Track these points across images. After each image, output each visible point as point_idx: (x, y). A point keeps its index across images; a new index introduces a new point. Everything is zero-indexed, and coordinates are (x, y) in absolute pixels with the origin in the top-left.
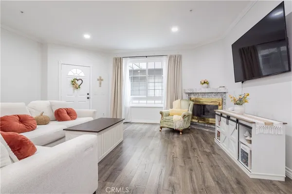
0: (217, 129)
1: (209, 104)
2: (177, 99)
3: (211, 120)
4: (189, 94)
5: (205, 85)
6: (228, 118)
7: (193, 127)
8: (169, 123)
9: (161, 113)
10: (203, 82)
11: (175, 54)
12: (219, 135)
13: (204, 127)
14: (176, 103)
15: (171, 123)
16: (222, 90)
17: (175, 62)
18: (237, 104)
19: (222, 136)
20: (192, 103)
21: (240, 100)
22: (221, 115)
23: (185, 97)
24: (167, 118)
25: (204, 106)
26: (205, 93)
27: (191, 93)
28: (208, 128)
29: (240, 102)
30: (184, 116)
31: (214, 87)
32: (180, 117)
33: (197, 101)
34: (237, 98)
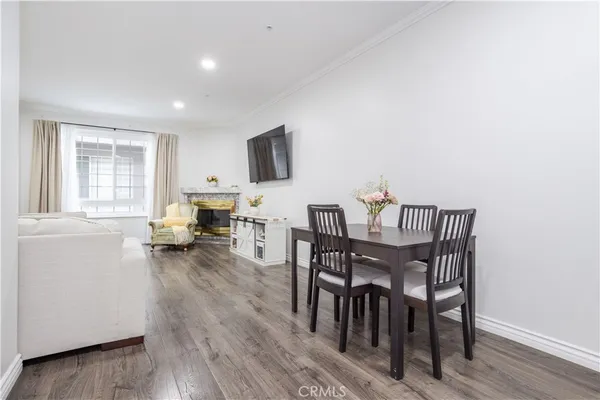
0: (233, 236)
1: (218, 208)
2: (170, 203)
3: (222, 230)
4: (190, 195)
5: (213, 183)
6: (246, 220)
7: (198, 242)
8: (167, 237)
9: (151, 224)
10: (210, 179)
11: (167, 132)
12: (235, 243)
13: (213, 240)
14: (172, 209)
15: (171, 237)
16: (235, 190)
17: (167, 145)
18: (252, 205)
19: (239, 242)
20: (196, 208)
21: (256, 202)
22: (238, 219)
23: (184, 199)
24: (162, 230)
25: (212, 211)
26: (212, 194)
27: (192, 194)
28: (217, 240)
29: (255, 204)
30: (189, 226)
31: (225, 186)
32: (184, 228)
33: (202, 206)
34: (253, 200)
